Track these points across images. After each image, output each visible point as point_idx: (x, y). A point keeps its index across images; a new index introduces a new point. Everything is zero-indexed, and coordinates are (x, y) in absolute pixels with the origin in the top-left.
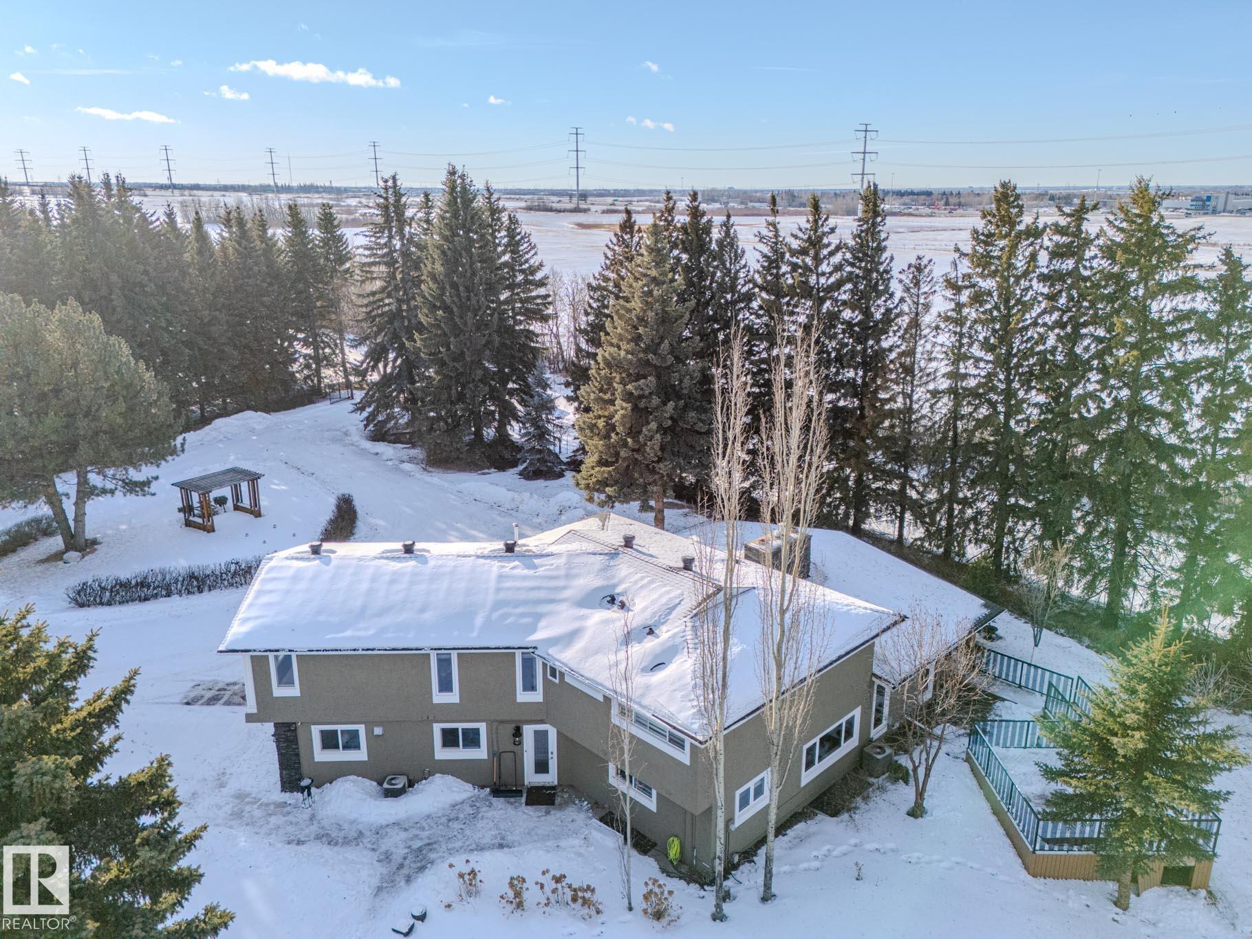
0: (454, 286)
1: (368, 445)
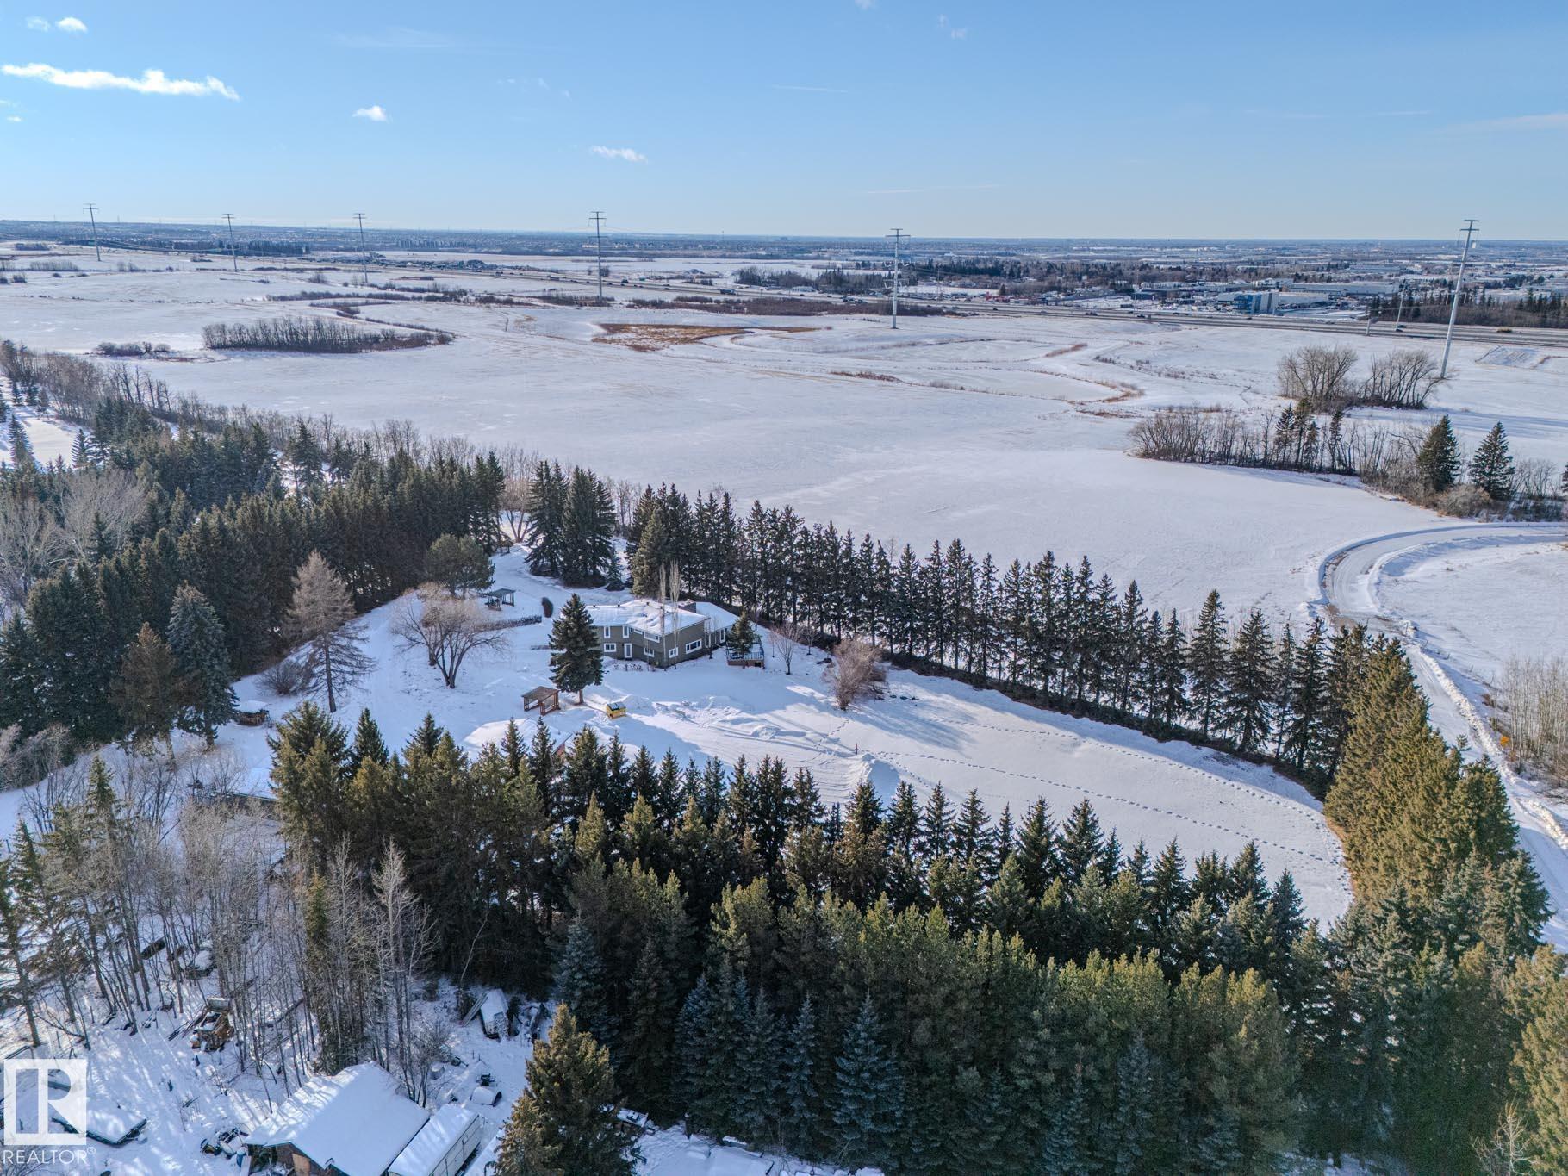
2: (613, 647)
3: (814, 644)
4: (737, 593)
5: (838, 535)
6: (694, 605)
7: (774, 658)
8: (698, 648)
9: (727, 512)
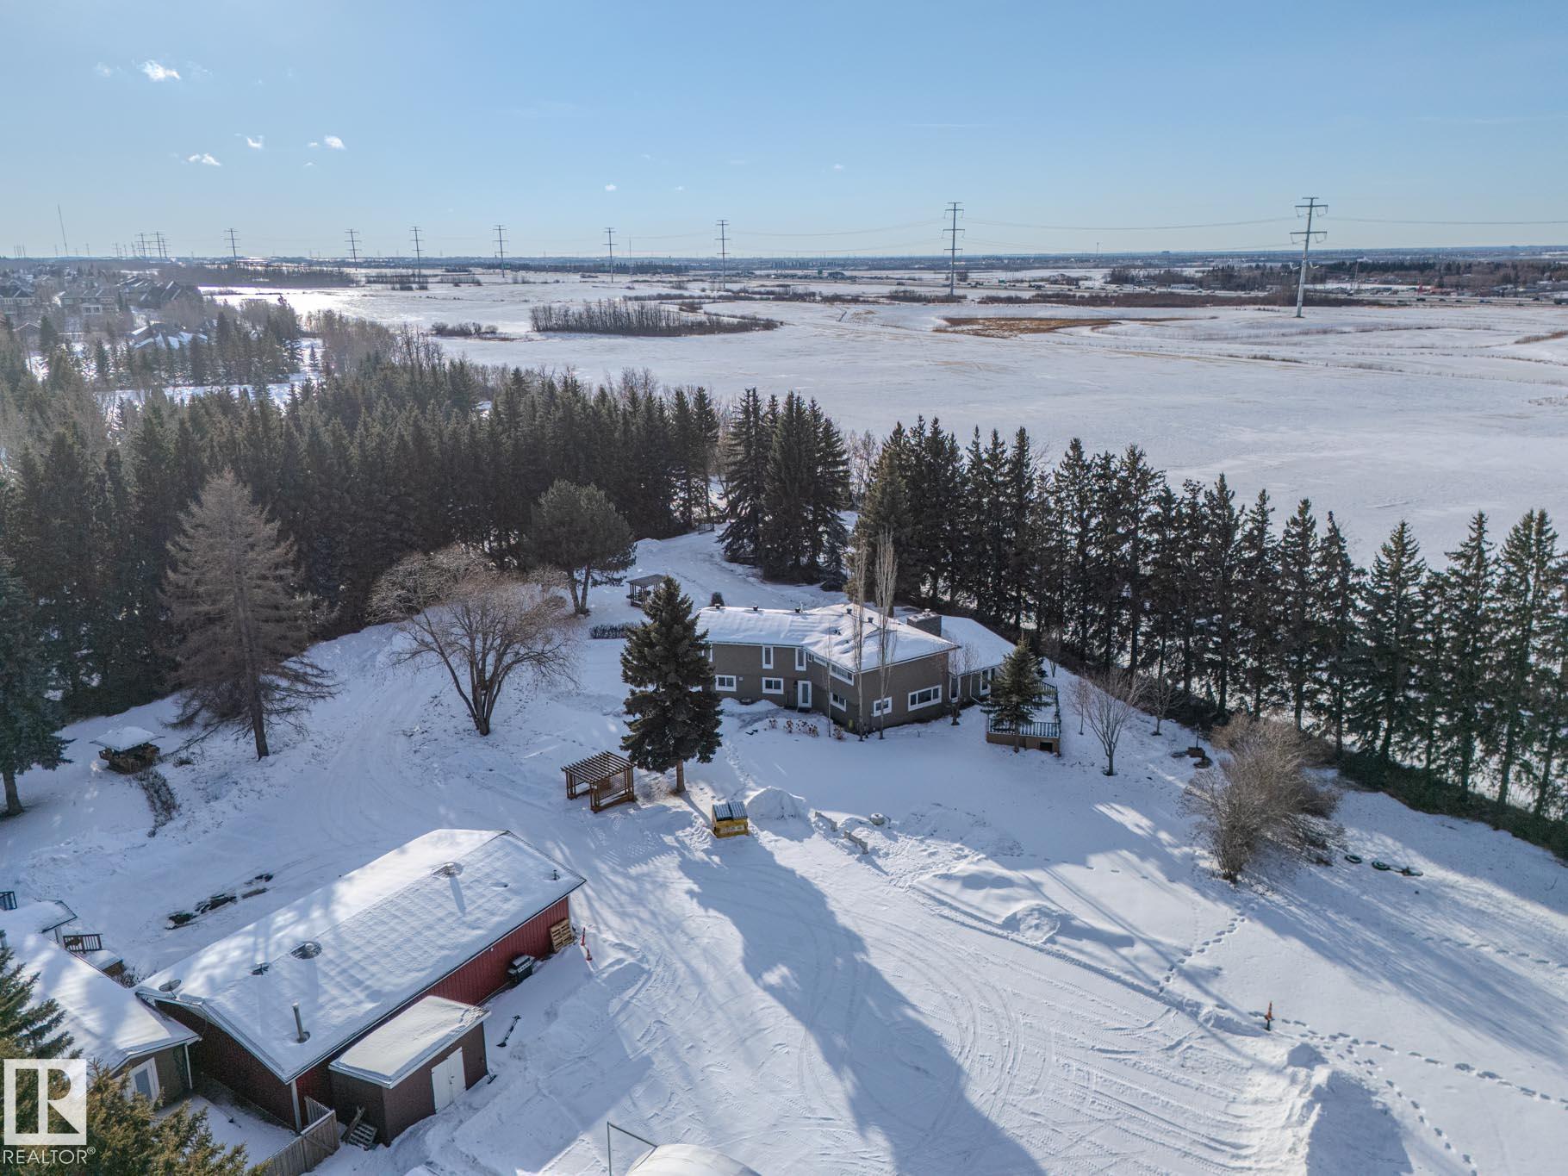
0: (788, 468)
1: (726, 564)
2: (778, 686)
3: (1169, 715)
4: (1029, 608)
5: (1235, 504)
6: (937, 621)
7: (1082, 739)
8: (933, 702)
9: (1020, 462)
